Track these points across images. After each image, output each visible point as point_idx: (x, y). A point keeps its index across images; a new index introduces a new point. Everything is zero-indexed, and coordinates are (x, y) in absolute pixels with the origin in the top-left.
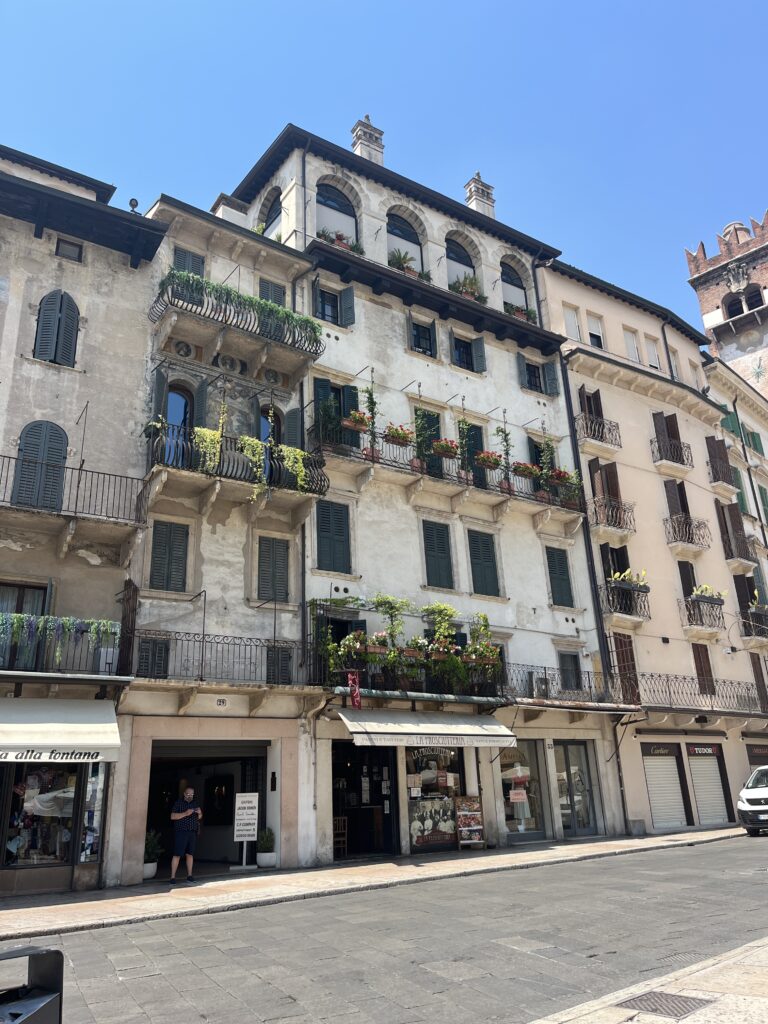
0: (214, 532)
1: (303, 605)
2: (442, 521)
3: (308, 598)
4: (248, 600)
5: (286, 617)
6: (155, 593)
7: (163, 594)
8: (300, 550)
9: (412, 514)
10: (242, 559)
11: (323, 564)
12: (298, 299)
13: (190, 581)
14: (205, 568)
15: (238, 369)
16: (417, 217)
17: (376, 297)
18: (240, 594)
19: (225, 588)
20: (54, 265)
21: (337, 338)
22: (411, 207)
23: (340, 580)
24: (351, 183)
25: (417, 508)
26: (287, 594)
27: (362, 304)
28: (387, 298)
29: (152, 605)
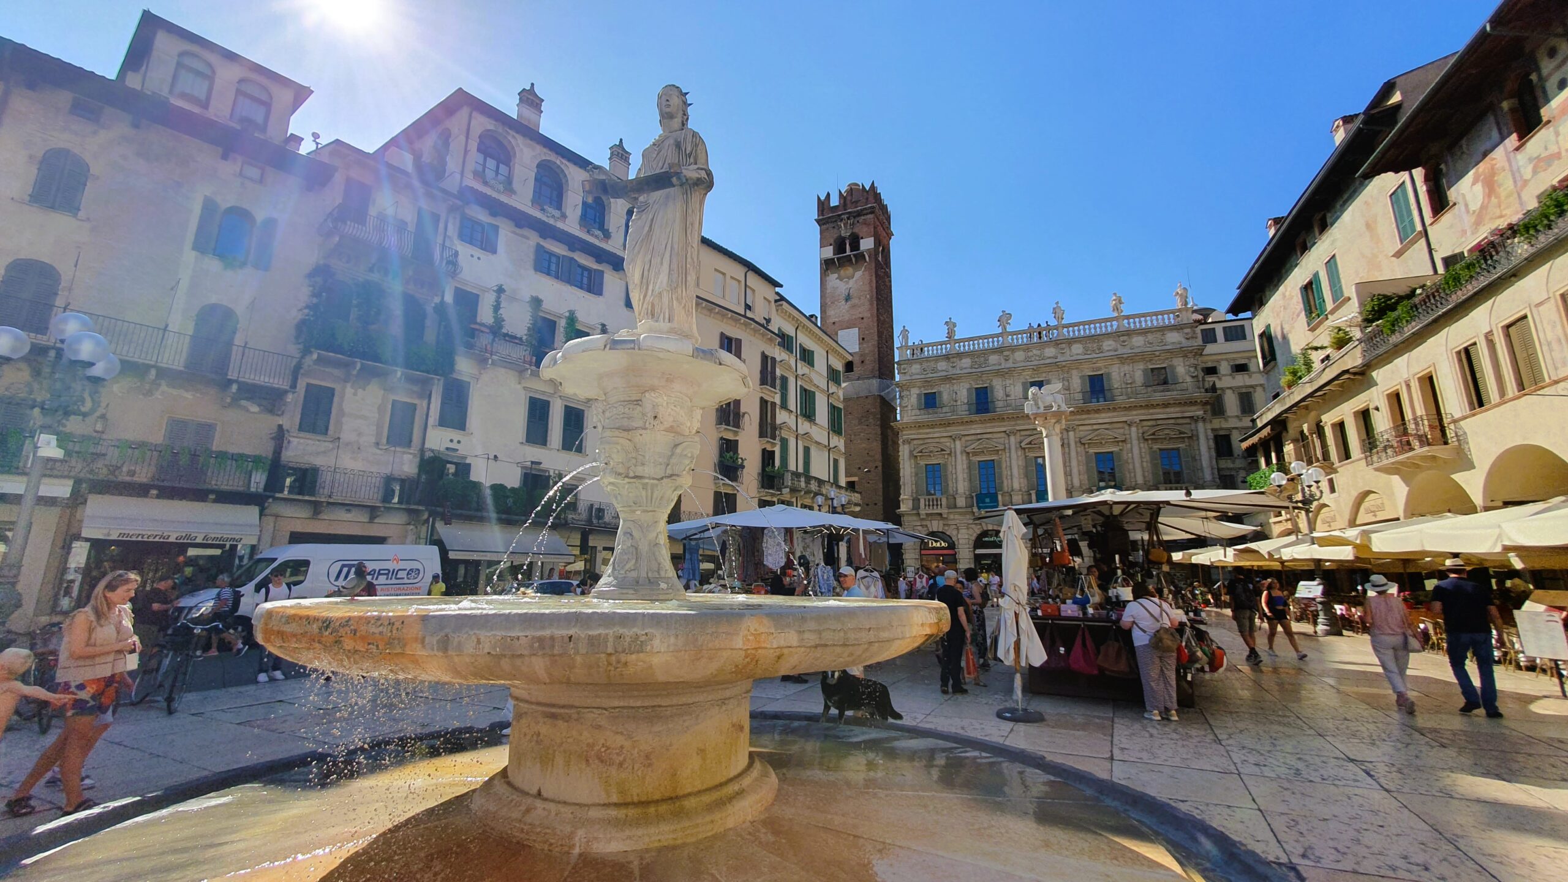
0: (355, 394)
1: (422, 450)
2: (545, 398)
3: (427, 446)
4: (377, 444)
5: (407, 457)
6: (302, 434)
7: (308, 435)
8: (425, 413)
9: (523, 392)
10: (377, 415)
11: (443, 423)
12: (450, 226)
13: (331, 427)
14: (344, 420)
16: (563, 171)
17: (518, 231)
18: (373, 440)
19: (360, 434)
20: (237, 184)
21: (479, 258)
22: (558, 162)
23: (455, 435)
24: (510, 138)
25: (525, 388)
26: (411, 441)
27: (506, 233)
28: (526, 232)
29: (299, 443)
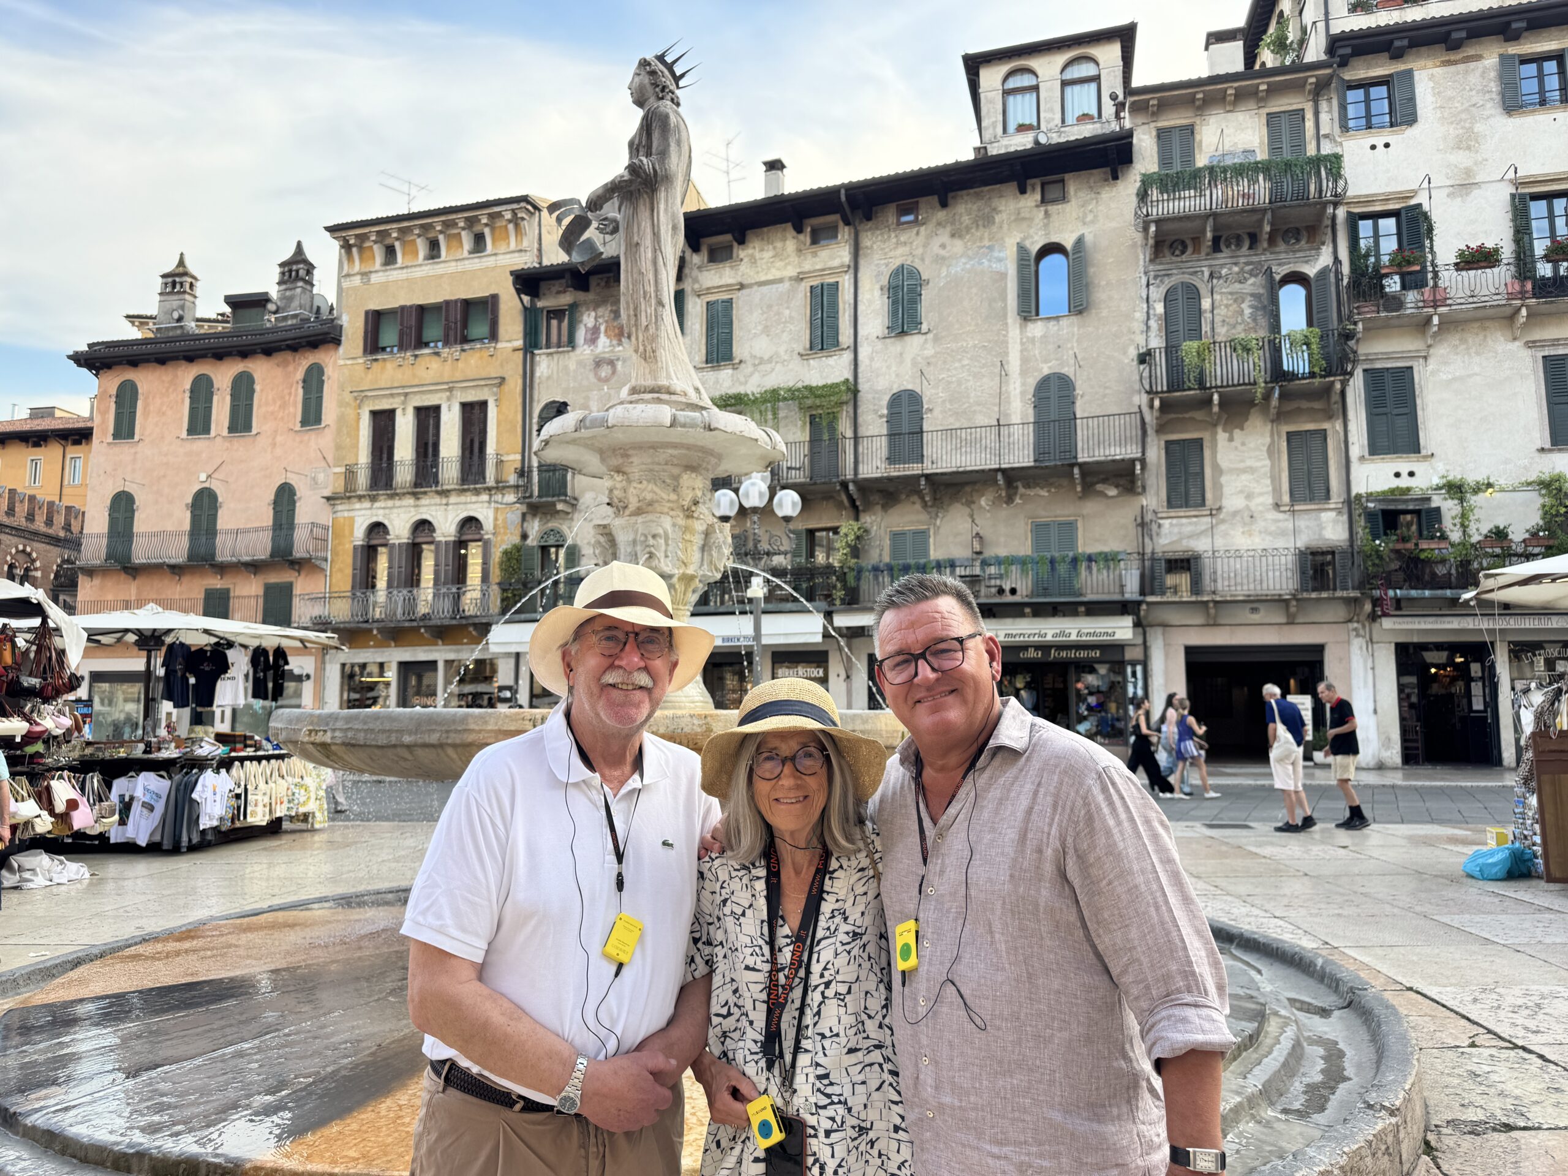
0: (1231, 439)
1: (1350, 500)
3: (1355, 492)
4: (1277, 506)
6: (1174, 512)
7: (1182, 512)
8: (1342, 440)
9: (1524, 352)
10: (1268, 462)
11: (1377, 447)
13: (1209, 495)
14: (1224, 479)
15: (1247, 244)
17: (1452, 55)
18: (1269, 500)
20: (1041, 214)
21: (1386, 147)
25: (1529, 343)
26: (1328, 490)
28: (1471, 49)
29: (1171, 525)
